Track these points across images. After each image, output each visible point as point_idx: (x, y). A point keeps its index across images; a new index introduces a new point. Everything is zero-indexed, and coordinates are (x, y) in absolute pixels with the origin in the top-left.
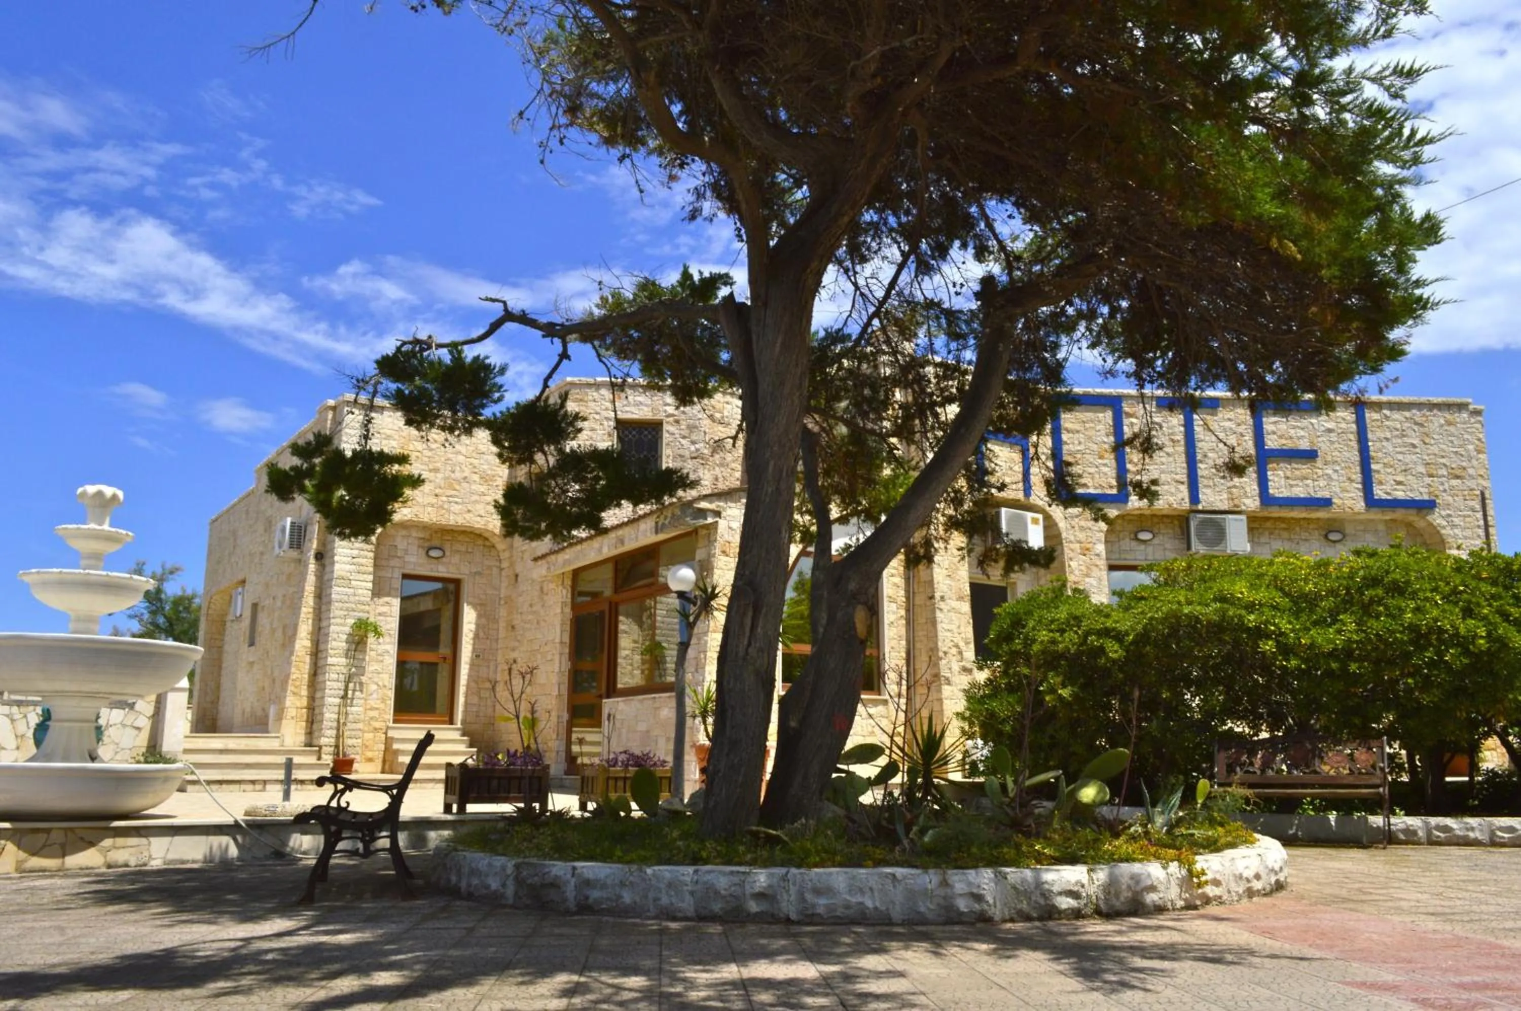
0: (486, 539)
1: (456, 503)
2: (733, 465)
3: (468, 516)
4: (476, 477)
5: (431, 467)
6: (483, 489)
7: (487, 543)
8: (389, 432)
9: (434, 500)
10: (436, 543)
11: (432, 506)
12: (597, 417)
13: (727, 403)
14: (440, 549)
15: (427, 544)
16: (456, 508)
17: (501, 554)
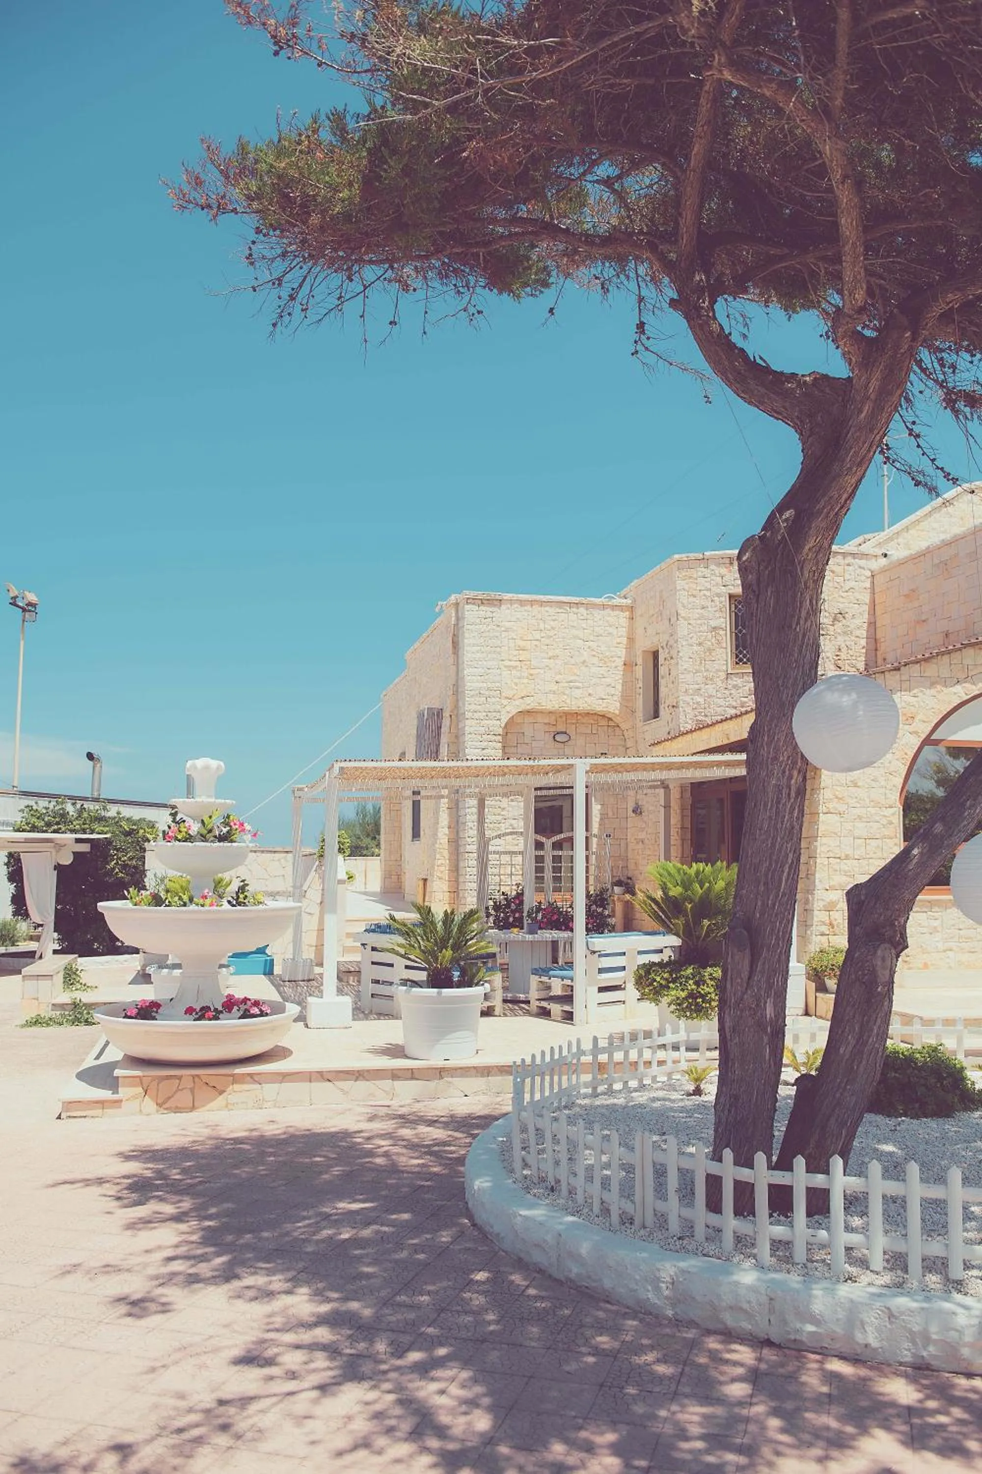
0: (610, 719)
1: (578, 688)
2: (858, 633)
3: (589, 699)
4: (595, 660)
5: (550, 654)
6: (603, 671)
7: (611, 723)
8: (508, 624)
9: (555, 687)
10: (561, 728)
11: (554, 693)
12: (708, 593)
13: (849, 565)
14: (565, 733)
15: (553, 729)
16: (577, 693)
17: (626, 733)
